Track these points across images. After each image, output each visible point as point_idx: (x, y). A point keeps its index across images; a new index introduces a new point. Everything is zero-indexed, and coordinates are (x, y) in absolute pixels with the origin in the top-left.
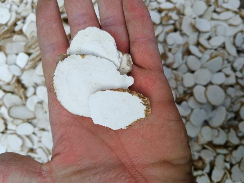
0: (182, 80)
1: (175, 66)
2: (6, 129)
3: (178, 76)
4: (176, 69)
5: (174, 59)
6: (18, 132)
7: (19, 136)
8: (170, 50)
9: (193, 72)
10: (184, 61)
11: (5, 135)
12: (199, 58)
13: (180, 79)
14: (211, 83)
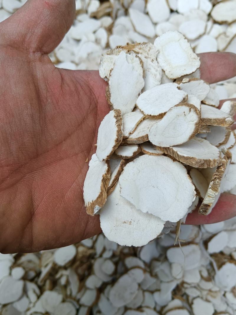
0: (207, 301)
2: (215, 22)
3: (214, 297)
6: (205, 37)
7: (200, 37)
11: (206, 17)
13: (209, 298)
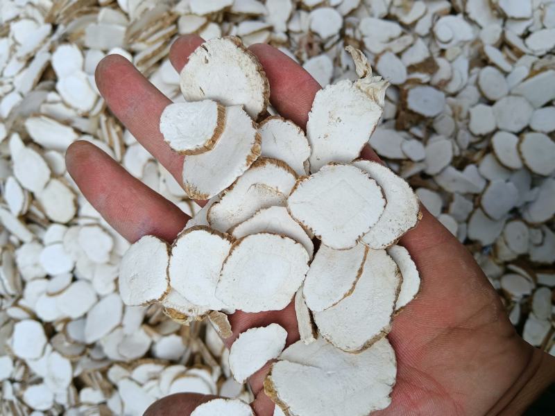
1: (452, 88)
4: (454, 95)
5: (452, 71)
8: (443, 52)
9: (491, 103)
10: (473, 79)
12: (506, 74)
14: (528, 129)
